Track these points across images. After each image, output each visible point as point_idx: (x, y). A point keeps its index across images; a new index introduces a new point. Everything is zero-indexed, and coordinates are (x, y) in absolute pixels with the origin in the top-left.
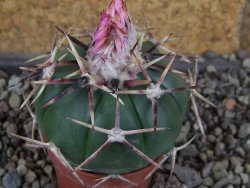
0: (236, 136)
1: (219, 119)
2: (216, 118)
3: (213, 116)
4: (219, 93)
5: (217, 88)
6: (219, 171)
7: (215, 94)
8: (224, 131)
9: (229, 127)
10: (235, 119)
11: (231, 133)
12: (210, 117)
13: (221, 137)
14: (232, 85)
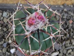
0: (72, 32)
1: (68, 26)
2: (66, 26)
3: (66, 25)
4: (67, 18)
5: (67, 16)
6: (67, 44)
7: (66, 18)
8: (69, 30)
9: (70, 29)
10: (72, 26)
11: (71, 31)
12: (65, 25)
13: (68, 32)
14: (72, 16)
